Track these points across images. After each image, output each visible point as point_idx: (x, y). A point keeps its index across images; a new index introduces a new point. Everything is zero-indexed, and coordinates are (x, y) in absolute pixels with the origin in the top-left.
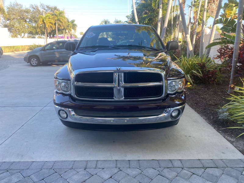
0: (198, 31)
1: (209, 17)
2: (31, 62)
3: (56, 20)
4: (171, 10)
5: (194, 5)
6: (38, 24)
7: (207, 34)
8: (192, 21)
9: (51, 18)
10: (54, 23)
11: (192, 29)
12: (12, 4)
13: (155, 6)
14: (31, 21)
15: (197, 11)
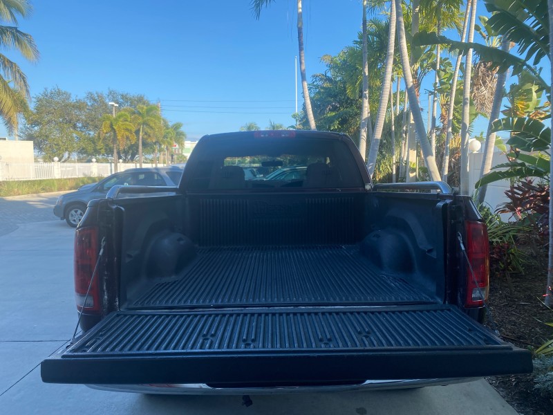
0: (454, 146)
1: (476, 115)
2: (70, 218)
3: (139, 124)
4: (389, 101)
5: (441, 91)
6: (99, 133)
7: (475, 152)
8: (439, 123)
9: (129, 120)
10: (134, 130)
11: (438, 140)
12: (49, 91)
13: (353, 91)
14: (86, 125)
15: (447, 102)
